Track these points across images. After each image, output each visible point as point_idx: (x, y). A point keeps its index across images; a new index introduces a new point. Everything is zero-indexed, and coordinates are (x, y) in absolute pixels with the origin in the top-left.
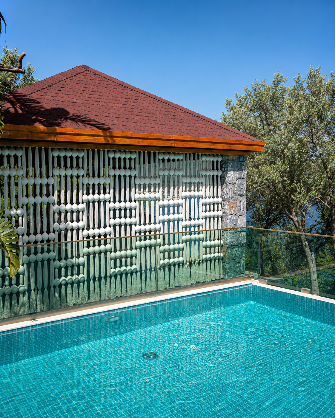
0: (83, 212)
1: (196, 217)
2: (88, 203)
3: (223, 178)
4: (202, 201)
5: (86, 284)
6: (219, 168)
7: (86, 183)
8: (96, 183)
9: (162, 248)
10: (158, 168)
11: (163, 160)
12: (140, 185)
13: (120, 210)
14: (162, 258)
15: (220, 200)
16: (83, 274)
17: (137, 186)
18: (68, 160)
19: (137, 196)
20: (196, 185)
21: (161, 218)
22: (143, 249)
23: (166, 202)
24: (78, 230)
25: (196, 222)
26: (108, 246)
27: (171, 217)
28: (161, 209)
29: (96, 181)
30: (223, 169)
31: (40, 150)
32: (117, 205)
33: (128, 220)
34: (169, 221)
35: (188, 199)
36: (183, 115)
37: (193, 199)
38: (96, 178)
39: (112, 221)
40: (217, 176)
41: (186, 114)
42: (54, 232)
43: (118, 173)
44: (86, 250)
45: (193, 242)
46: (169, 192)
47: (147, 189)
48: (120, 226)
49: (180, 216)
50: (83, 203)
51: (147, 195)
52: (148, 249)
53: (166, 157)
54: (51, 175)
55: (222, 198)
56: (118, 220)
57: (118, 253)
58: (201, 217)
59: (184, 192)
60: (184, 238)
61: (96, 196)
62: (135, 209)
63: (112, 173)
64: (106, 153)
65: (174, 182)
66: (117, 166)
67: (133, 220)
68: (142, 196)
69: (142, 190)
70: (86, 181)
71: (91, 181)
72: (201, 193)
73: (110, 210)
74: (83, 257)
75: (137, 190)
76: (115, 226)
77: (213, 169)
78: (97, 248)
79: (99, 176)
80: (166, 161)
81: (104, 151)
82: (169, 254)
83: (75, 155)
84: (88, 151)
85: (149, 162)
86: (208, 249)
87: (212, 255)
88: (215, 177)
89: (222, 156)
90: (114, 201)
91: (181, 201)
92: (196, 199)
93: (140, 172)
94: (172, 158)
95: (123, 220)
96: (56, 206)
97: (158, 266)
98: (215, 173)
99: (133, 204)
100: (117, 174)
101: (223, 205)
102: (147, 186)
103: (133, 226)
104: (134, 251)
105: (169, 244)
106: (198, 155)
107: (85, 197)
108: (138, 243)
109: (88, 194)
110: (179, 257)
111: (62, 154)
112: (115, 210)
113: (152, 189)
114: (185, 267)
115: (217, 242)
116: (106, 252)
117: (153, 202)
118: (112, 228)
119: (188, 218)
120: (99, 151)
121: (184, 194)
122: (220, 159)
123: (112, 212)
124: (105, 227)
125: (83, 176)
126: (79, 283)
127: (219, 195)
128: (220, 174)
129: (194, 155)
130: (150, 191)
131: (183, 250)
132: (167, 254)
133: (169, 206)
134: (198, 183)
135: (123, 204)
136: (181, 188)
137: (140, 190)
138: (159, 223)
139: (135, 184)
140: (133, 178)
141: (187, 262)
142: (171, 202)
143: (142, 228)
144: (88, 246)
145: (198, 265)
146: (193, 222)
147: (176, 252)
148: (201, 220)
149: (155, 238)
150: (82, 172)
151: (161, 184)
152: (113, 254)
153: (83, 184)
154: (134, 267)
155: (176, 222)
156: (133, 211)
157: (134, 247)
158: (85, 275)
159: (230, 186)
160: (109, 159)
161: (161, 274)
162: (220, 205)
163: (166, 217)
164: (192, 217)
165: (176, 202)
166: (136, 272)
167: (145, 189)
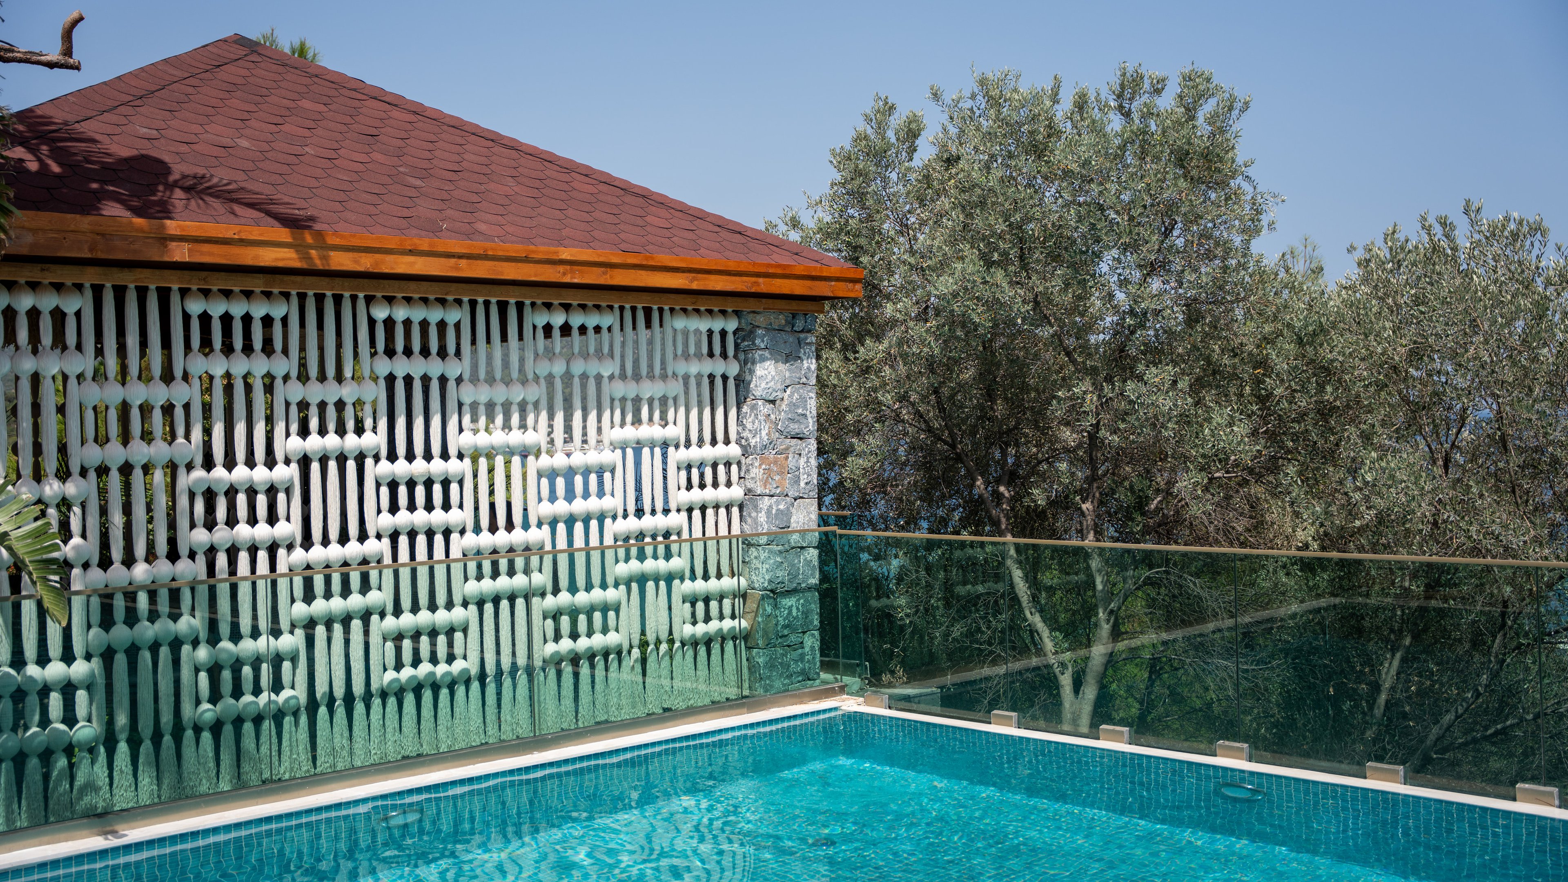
0: (288, 491)
1: (659, 506)
2: (305, 462)
3: (742, 383)
4: (677, 456)
5: (304, 719)
6: (731, 351)
7: (295, 399)
8: (331, 400)
9: (550, 601)
10: (530, 356)
11: (548, 329)
12: (474, 406)
13: (411, 484)
14: (550, 633)
15: (734, 450)
16: (293, 687)
17: (466, 409)
18: (238, 328)
19: (467, 440)
20: (656, 403)
21: (546, 509)
22: (489, 607)
23: (560, 460)
24: (272, 549)
25: (660, 522)
26: (374, 597)
27: (579, 506)
28: (544, 482)
29: (331, 392)
30: (742, 356)
31: (142, 293)
32: (401, 468)
33: (438, 517)
34: (570, 521)
35: (630, 452)
36: (591, 189)
37: (646, 451)
38: (332, 384)
39: (386, 521)
40: (725, 378)
41: (603, 187)
42: (192, 555)
43: (401, 367)
44: (300, 609)
45: (650, 585)
46: (568, 429)
47: (499, 420)
48: (412, 535)
49: (608, 503)
50: (287, 462)
51: (498, 437)
52: (504, 604)
53: (558, 319)
54: (178, 373)
55: (741, 446)
56: (403, 517)
57: (407, 620)
58: (673, 506)
59: (617, 428)
60: (622, 569)
61: (332, 441)
62: (461, 483)
63: (383, 366)
64: (361, 304)
65: (584, 399)
66: (400, 346)
67: (455, 516)
68: (483, 439)
69: (483, 420)
70: (295, 392)
71: (315, 392)
72: (675, 431)
73: (378, 485)
74: (292, 632)
75: (466, 419)
76: (394, 537)
77: (711, 355)
78: (337, 604)
79: (339, 378)
80: (556, 333)
81: (354, 298)
82: (574, 623)
83: (259, 311)
84: (302, 297)
85: (504, 338)
86: (700, 605)
87: (714, 626)
88: (719, 382)
89: (737, 313)
90: (392, 457)
91: (609, 457)
92: (658, 451)
93: (475, 367)
94: (576, 320)
95: (420, 517)
96: (199, 473)
97: (538, 663)
98: (718, 367)
99: (454, 466)
100: (400, 373)
101: (744, 468)
102: (499, 409)
103: (455, 537)
104: (458, 614)
105: (573, 589)
106: (661, 310)
107: (295, 443)
108: (472, 587)
109: (304, 432)
110: (605, 630)
111: (217, 309)
112: (393, 486)
113: (515, 419)
114: (628, 662)
115: (727, 583)
116: (366, 616)
117: (516, 460)
118: (386, 541)
119: (631, 508)
120: (338, 300)
121: (618, 434)
122: (731, 325)
123: (384, 491)
124: (363, 537)
125: (286, 378)
126: (278, 716)
127: (733, 436)
128: (733, 369)
129: (648, 312)
130: (507, 426)
131: (617, 611)
132: (565, 621)
133: (570, 473)
134: (664, 401)
135: (419, 466)
136: (607, 415)
137: (474, 420)
138: (540, 525)
139: (459, 402)
140: (451, 385)
141: (631, 647)
142: (578, 459)
143: (486, 539)
144: (309, 597)
145: (667, 658)
146: (648, 522)
147: (597, 616)
148: (673, 514)
149: (527, 572)
150: (280, 366)
151: (544, 403)
152: (390, 622)
153: (288, 404)
154: (459, 665)
155: (594, 524)
156: (454, 488)
157: (457, 599)
158: (300, 693)
159: (765, 408)
160: (372, 322)
161: (547, 686)
162: (734, 468)
163: (561, 507)
164: (647, 508)
165: (593, 457)
166: (468, 682)
167: (491, 418)
